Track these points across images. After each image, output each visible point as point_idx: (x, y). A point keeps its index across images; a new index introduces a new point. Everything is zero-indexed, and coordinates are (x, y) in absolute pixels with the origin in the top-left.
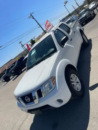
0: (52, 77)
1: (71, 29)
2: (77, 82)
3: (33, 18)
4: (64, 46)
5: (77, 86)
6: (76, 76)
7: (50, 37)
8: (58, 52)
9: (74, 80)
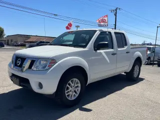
0: (54, 60)
1: (126, 47)
2: (75, 92)
3: (116, 15)
4: (98, 51)
6: (79, 85)
9: (73, 85)
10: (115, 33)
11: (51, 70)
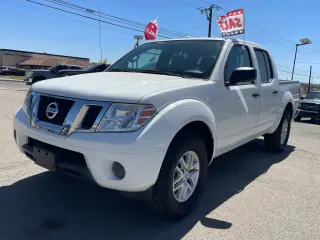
0: (151, 106)
1: (273, 81)
2: (189, 181)
3: (210, 19)
5: (182, 185)
6: (197, 167)
7: (218, 44)
8: (210, 82)
9: (186, 166)
10: (256, 49)
11: (147, 133)
